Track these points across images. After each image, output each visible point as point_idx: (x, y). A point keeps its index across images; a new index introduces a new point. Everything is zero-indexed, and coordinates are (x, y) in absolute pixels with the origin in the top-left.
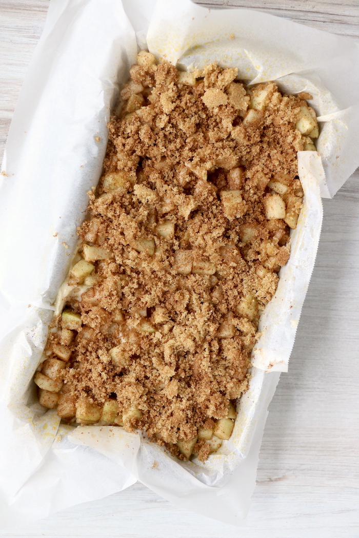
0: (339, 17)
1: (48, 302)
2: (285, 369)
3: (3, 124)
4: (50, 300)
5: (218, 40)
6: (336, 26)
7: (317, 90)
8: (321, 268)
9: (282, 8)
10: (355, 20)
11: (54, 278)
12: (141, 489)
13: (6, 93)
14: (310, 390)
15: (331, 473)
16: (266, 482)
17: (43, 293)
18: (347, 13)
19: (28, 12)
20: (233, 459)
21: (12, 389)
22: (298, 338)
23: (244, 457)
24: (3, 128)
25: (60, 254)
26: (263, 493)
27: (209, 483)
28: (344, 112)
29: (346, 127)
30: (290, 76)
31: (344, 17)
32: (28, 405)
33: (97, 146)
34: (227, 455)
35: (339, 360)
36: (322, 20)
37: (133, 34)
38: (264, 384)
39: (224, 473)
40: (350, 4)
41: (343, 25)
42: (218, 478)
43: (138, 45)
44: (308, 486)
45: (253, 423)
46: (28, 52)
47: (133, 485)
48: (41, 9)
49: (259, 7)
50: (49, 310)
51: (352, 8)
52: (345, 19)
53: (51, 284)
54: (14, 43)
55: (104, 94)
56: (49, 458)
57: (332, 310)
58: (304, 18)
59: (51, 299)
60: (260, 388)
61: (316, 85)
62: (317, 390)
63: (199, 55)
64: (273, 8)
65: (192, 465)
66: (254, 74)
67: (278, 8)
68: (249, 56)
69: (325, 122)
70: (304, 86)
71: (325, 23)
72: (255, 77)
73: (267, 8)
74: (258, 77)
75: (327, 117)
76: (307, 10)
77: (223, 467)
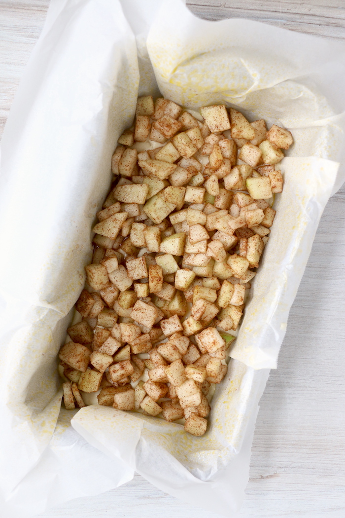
0: (335, 20)
2: (274, 366)
5: (214, 50)
6: (331, 29)
7: (313, 95)
9: (279, 10)
13: (3, 93)
14: (301, 389)
15: (322, 471)
16: (258, 479)
18: (342, 16)
19: (26, 11)
20: (227, 454)
23: (237, 452)
26: (254, 490)
27: (203, 478)
28: (340, 116)
30: (287, 82)
31: (339, 20)
34: (220, 451)
35: (331, 359)
36: (318, 22)
37: (133, 38)
38: (254, 382)
39: (218, 468)
41: (339, 29)
42: (213, 473)
44: (298, 483)
45: (244, 420)
46: (26, 51)
52: (341, 22)
54: (12, 42)
55: (103, 96)
56: (47, 455)
57: (324, 310)
58: (300, 21)
61: (312, 91)
62: (309, 389)
63: (196, 64)
64: (269, 11)
65: (187, 460)
66: (251, 82)
67: (275, 10)
68: (246, 64)
69: (321, 127)
70: (300, 92)
71: (321, 26)
72: (252, 85)
73: (263, 10)
74: (255, 85)
75: (323, 122)
76: (303, 13)
77: (216, 462)
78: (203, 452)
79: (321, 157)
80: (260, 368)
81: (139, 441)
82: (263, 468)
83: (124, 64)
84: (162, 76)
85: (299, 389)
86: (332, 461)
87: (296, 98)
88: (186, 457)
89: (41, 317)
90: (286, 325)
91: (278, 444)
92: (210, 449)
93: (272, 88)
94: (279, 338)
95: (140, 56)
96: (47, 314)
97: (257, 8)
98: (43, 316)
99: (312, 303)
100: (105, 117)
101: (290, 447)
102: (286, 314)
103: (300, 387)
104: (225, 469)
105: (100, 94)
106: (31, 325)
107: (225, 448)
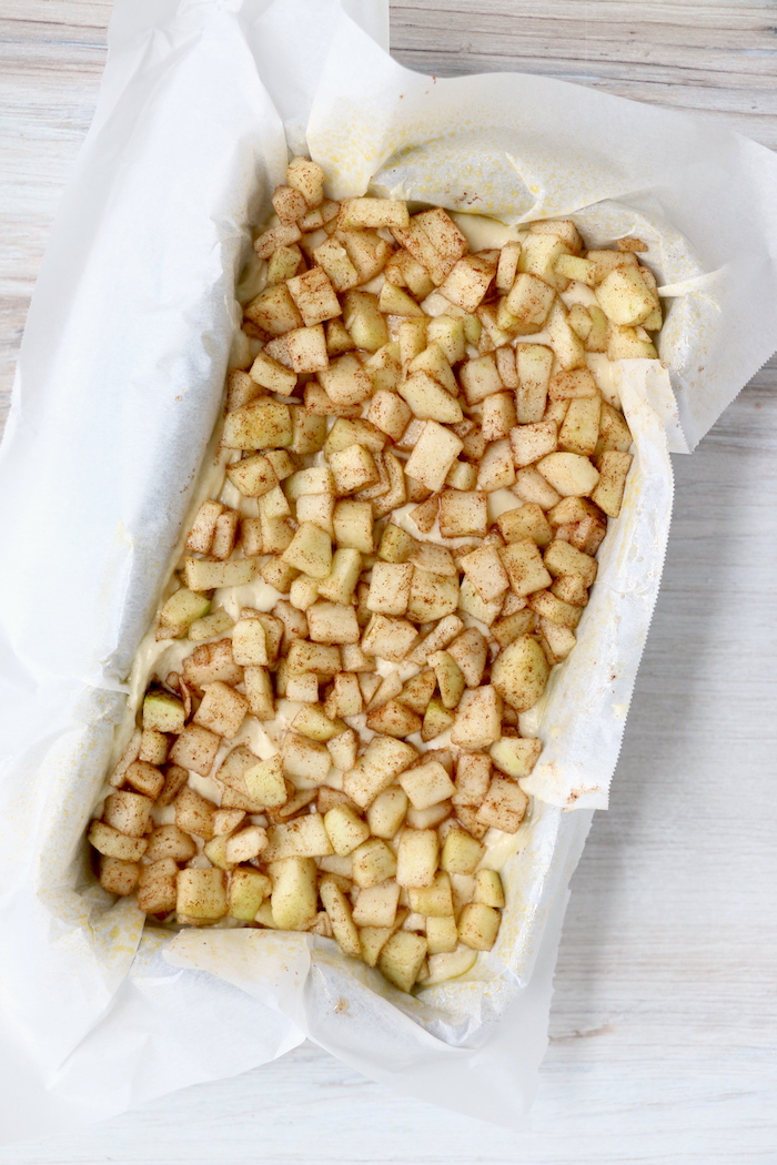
0: (699, 73)
1: (114, 676)
2: (602, 803)
3: (7, 308)
4: (119, 672)
5: (453, 135)
6: (693, 91)
7: (657, 233)
9: (583, 57)
10: (733, 79)
11: (126, 627)
12: (309, 1060)
13: (11, 244)
15: (703, 1017)
16: (569, 1039)
17: (105, 658)
18: (715, 65)
19: (54, 73)
20: (500, 989)
21: (43, 859)
22: (629, 740)
23: (522, 984)
24: (8, 316)
25: (138, 579)
26: (563, 1062)
27: (452, 1040)
28: (712, 276)
29: (718, 308)
30: (602, 206)
31: (709, 73)
32: (79, 889)
33: (210, 355)
34: (488, 982)
35: (715, 783)
36: (665, 79)
37: (278, 124)
38: (561, 837)
39: (482, 1018)
40: (722, 46)
41: (709, 91)
42: (471, 1029)
44: (655, 1045)
45: (539, 915)
48: (82, 67)
49: (535, 56)
50: (118, 694)
51: (726, 55)
52: (712, 77)
53: (122, 640)
54: (28, 140)
55: (222, 248)
56: (125, 995)
58: (625, 77)
59: (122, 670)
60: (553, 844)
61: (652, 225)
62: (671, 846)
63: (414, 165)
64: (562, 58)
65: (417, 1004)
66: (527, 202)
67: (574, 57)
68: (517, 165)
69: (675, 298)
70: (629, 225)
71: (671, 87)
72: (530, 208)
73: (551, 58)
74: (536, 210)
75: (679, 289)
76: (634, 60)
77: (479, 1006)
78: (452, 984)
81: (310, 973)
82: (579, 1016)
86: (723, 995)
87: (622, 237)
88: (414, 996)
89: (107, 712)
91: (610, 964)
92: (465, 980)
93: (573, 217)
96: (117, 705)
97: (537, 54)
98: (110, 708)
101: (635, 968)
103: (653, 842)
104: (497, 1021)
105: (215, 245)
106: (86, 727)
107: (498, 977)
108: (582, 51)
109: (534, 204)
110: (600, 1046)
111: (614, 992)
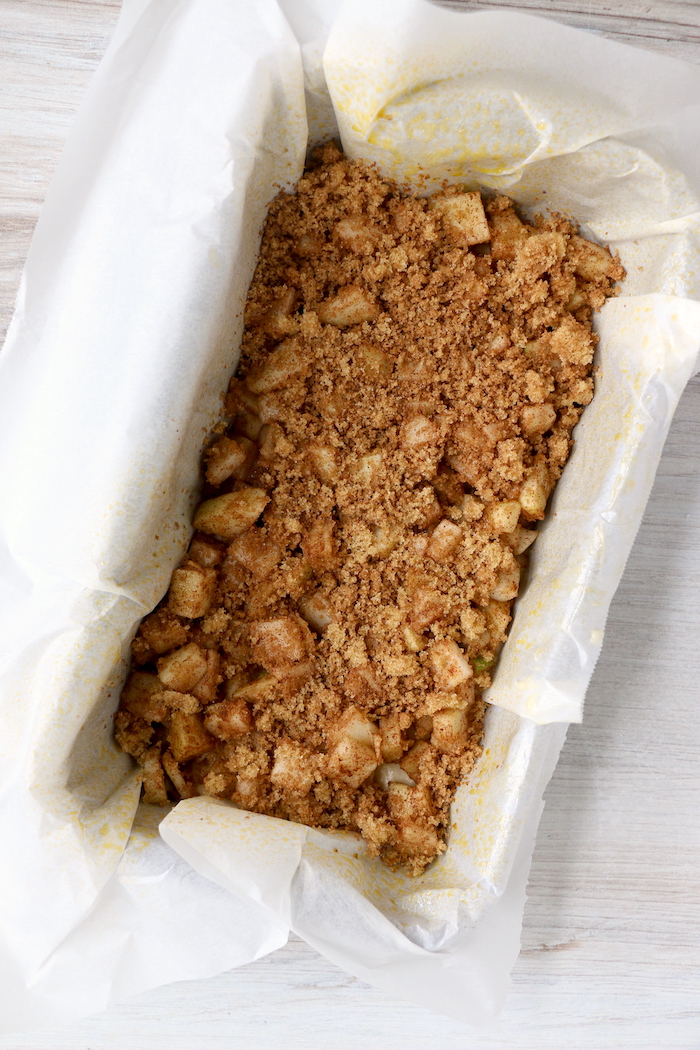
0: (697, 29)
1: (111, 579)
2: (578, 718)
4: (115, 575)
5: (461, 76)
6: (691, 47)
8: (652, 528)
9: (586, 10)
12: (285, 962)
13: (34, 167)
14: (626, 769)
15: (666, 936)
16: (537, 952)
19: (82, 6)
20: (477, 896)
21: (37, 755)
22: (601, 666)
23: (498, 893)
26: (530, 975)
27: (429, 944)
30: (606, 143)
32: (70, 786)
34: (464, 890)
35: (686, 711)
36: (665, 35)
37: (295, 48)
38: (536, 749)
39: (459, 925)
42: (448, 935)
43: (305, 72)
44: (619, 961)
45: (514, 827)
46: (81, 85)
47: (270, 954)
49: (541, 8)
50: (114, 596)
54: (54, 68)
55: (235, 167)
56: (111, 893)
57: (674, 610)
58: (629, 31)
60: (528, 756)
61: (656, 160)
62: (641, 769)
63: (424, 103)
64: (567, 11)
65: (395, 909)
66: (533, 141)
67: (578, 10)
68: (524, 104)
69: (674, 234)
70: (632, 162)
71: (670, 42)
72: (536, 147)
73: (556, 10)
74: (543, 148)
75: (678, 224)
76: (635, 16)
77: (456, 913)
78: (429, 892)
79: (674, 294)
80: (547, 721)
81: (298, 868)
82: (548, 930)
83: (278, 103)
84: (354, 128)
85: (621, 769)
86: (686, 916)
87: (625, 175)
88: (393, 901)
89: (103, 613)
90: (602, 634)
91: (579, 881)
92: (442, 887)
93: (577, 155)
94: (586, 661)
95: (310, 88)
96: (114, 607)
97: (543, 6)
98: (107, 610)
99: (649, 597)
100: (238, 210)
101: (603, 886)
102: (602, 612)
103: (625, 765)
104: (473, 927)
105: (229, 161)
106: (83, 628)
107: (475, 885)
108: (586, 5)
109: (539, 143)
110: (565, 960)
111: (581, 909)
